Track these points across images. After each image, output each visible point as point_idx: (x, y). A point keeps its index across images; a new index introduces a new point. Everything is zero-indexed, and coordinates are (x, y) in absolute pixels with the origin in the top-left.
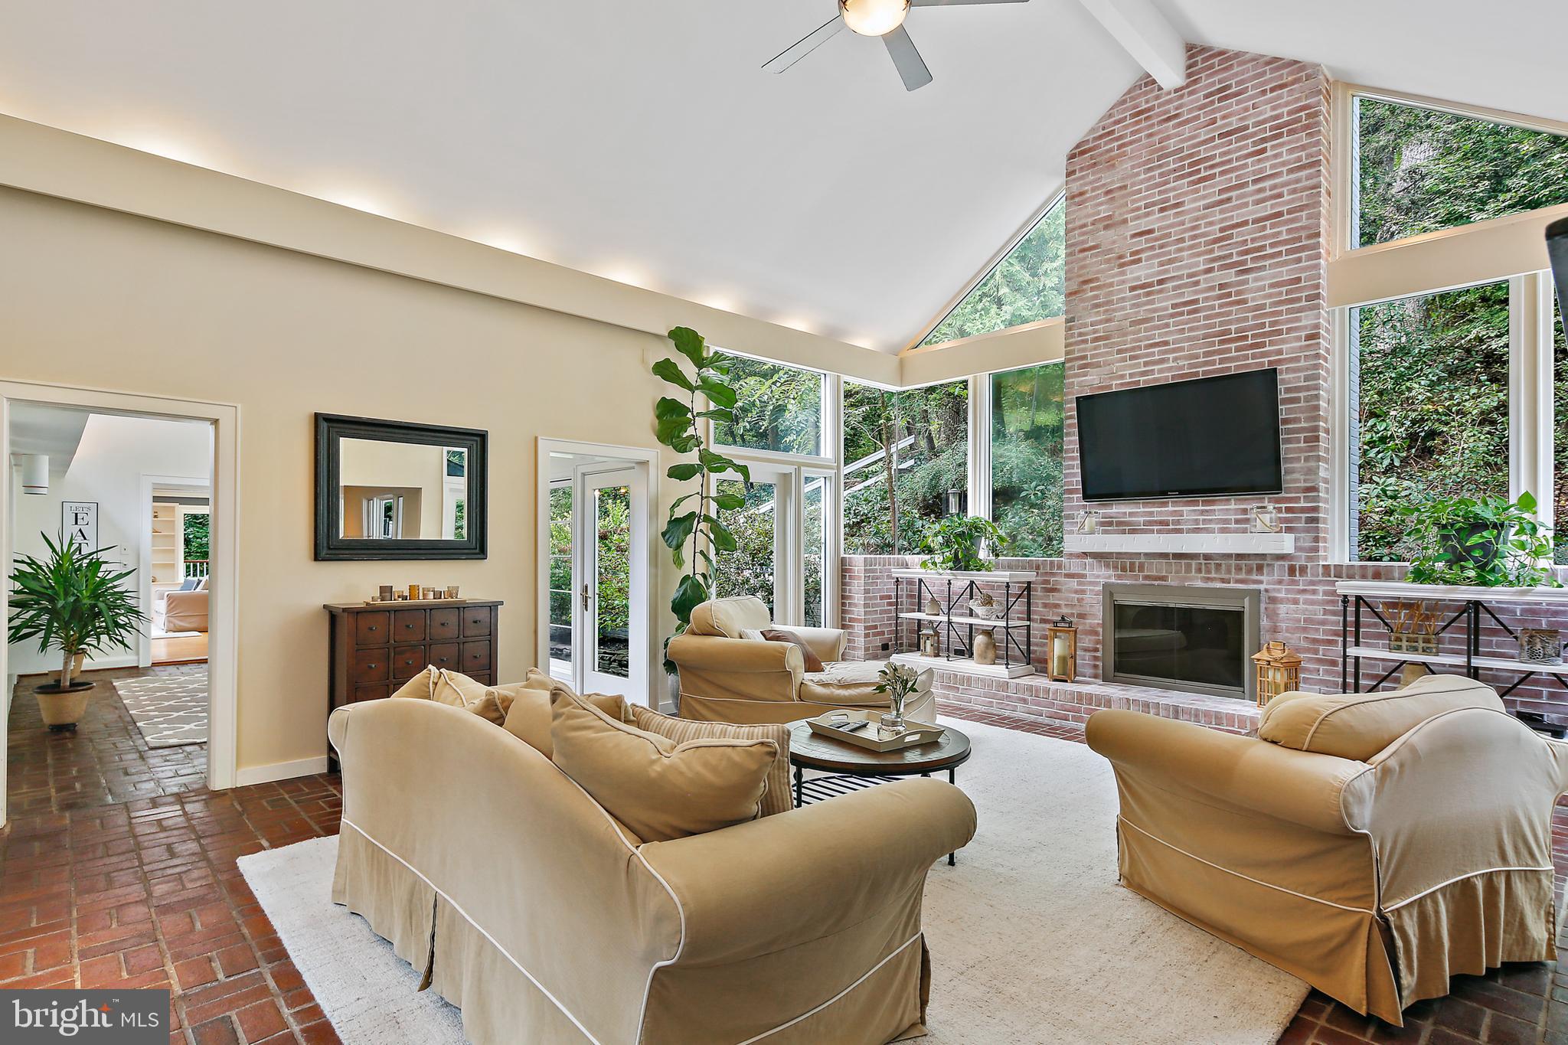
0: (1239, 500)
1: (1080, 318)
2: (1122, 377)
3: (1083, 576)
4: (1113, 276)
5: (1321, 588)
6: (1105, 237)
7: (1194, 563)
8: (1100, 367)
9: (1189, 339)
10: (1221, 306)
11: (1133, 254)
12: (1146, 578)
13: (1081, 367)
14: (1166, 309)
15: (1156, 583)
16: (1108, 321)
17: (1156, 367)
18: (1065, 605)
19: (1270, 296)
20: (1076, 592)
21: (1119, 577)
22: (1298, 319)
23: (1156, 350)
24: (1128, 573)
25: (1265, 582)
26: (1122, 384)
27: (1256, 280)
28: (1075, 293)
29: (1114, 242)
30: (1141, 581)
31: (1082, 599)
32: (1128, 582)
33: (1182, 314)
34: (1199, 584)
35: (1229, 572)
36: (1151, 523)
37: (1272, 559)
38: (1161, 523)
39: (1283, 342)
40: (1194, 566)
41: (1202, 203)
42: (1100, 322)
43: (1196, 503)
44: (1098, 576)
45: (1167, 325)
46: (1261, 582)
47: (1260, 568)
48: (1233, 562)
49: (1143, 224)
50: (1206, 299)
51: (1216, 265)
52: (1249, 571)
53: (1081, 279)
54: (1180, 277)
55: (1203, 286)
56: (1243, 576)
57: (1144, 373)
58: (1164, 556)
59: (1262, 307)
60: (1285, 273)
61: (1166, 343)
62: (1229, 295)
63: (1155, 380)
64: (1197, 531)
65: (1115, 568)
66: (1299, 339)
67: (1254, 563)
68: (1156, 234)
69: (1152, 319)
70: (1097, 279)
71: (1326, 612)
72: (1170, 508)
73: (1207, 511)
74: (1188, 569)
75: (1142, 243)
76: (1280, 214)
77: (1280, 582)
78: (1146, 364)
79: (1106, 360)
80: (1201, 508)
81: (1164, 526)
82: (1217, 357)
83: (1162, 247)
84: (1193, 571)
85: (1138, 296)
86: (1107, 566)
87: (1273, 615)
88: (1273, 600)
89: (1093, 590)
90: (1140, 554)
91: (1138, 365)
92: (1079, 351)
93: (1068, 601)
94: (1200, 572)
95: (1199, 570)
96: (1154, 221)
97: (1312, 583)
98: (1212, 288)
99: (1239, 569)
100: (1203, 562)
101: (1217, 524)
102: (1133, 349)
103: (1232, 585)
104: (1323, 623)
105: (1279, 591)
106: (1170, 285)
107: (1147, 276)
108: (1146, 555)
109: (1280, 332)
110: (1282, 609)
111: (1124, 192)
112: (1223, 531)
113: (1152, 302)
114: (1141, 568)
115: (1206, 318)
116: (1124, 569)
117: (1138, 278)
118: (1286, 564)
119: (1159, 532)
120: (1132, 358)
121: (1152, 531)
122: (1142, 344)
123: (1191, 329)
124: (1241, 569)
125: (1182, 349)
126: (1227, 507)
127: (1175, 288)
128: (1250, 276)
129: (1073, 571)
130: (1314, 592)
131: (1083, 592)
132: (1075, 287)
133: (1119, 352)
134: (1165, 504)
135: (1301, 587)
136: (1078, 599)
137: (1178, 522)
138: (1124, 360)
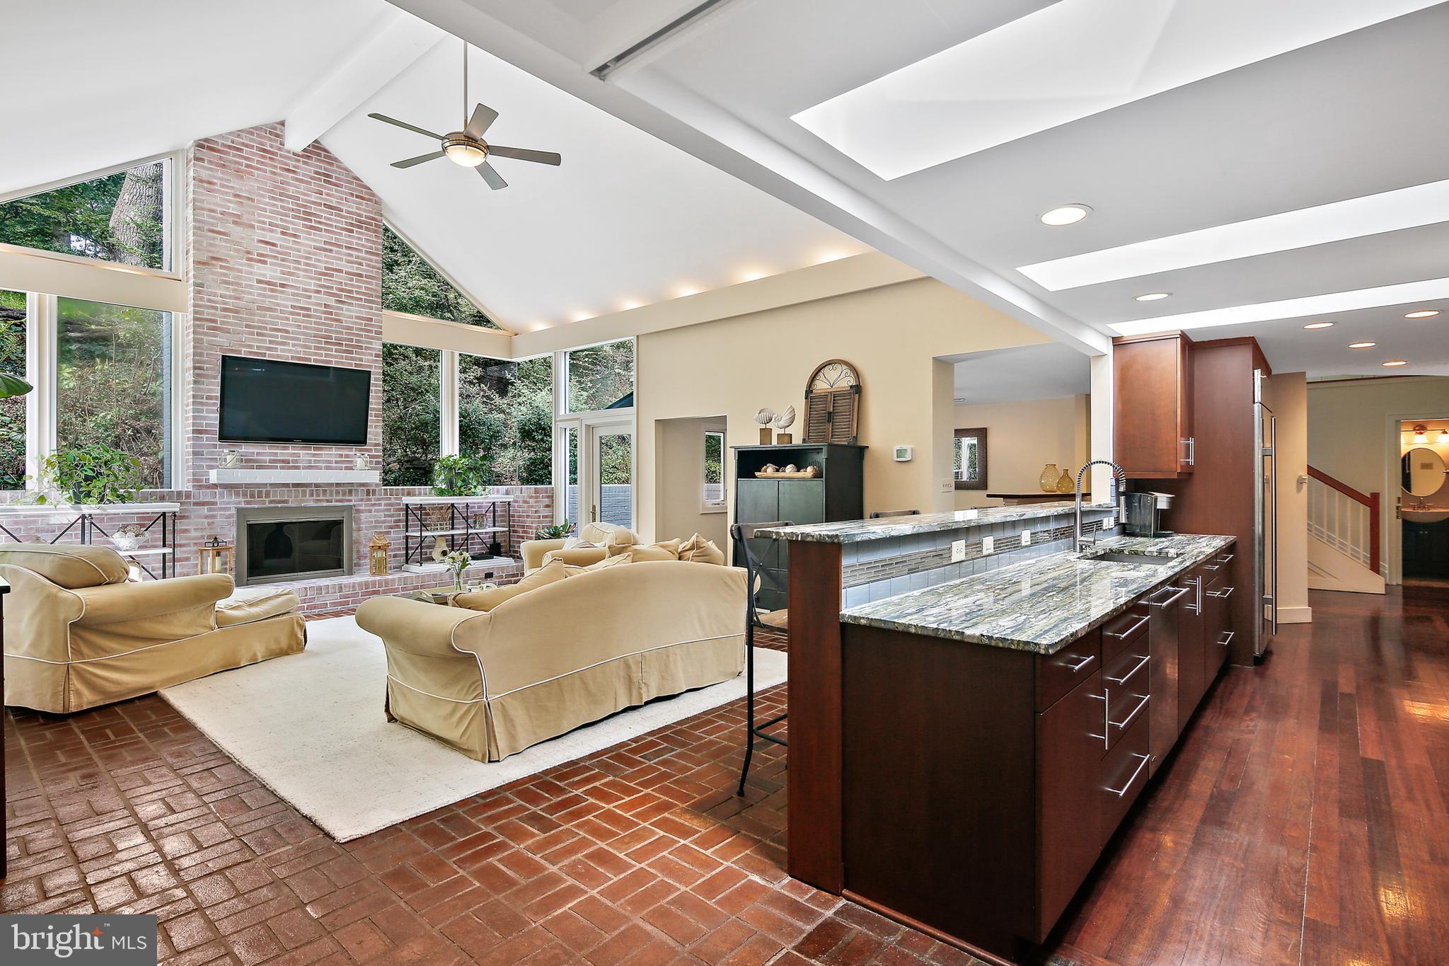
0: (338, 448)
1: (209, 287)
2: (251, 346)
3: (214, 503)
4: (242, 265)
5: (383, 502)
6: (236, 232)
7: (308, 490)
8: (230, 333)
9: (303, 334)
10: (326, 319)
11: (259, 255)
12: (271, 502)
13: (209, 328)
14: (286, 306)
15: (280, 505)
16: (237, 298)
17: (279, 347)
18: (194, 529)
19: (356, 323)
20: (206, 517)
21: (248, 502)
22: (371, 343)
23: (279, 334)
24: (257, 499)
25: (354, 501)
26: (250, 352)
27: (347, 310)
28: (204, 264)
29: (243, 238)
30: (267, 505)
31: (213, 523)
32: (256, 506)
33: (299, 314)
34: (312, 504)
35: (332, 495)
36: (275, 461)
37: (357, 486)
38: (283, 461)
39: (363, 354)
40: (308, 492)
41: (313, 244)
42: (230, 297)
43: (309, 449)
44: (228, 503)
45: (288, 319)
46: (351, 501)
47: (350, 492)
48: (334, 489)
49: (268, 237)
50: (315, 310)
51: (322, 290)
52: (344, 494)
53: (211, 255)
54: (297, 288)
55: (313, 300)
56: (340, 497)
57: (269, 349)
58: (287, 485)
59: (351, 328)
60: (364, 312)
61: (287, 332)
62: (331, 313)
63: (278, 356)
64: (310, 467)
65: (245, 495)
66: (371, 355)
67: (347, 489)
68: (278, 249)
69: (275, 310)
70: (226, 261)
71: (386, 516)
72: (290, 451)
73: (317, 454)
74: (304, 493)
75: (267, 250)
76: (360, 275)
77: (362, 500)
78: (271, 342)
79: (236, 330)
80: (313, 452)
81: (286, 464)
82: (324, 352)
83: (283, 260)
84: (308, 495)
85: (264, 289)
86: (237, 494)
87: (358, 521)
88: (358, 511)
89: (224, 514)
90: (266, 484)
91: (264, 341)
92: (208, 314)
93: (197, 525)
94: (313, 496)
95: (312, 495)
96: (275, 237)
97: (379, 500)
98: (320, 305)
99: (337, 493)
100: (314, 488)
101: (323, 463)
102: (259, 328)
103: (334, 504)
104: (384, 522)
105: (361, 505)
106: (290, 290)
107: (272, 277)
108: (271, 484)
109: (361, 347)
110: (363, 516)
111: (250, 203)
112: (328, 468)
113: (275, 298)
114: (268, 495)
115: (316, 323)
116: (252, 496)
117: (264, 275)
118: (365, 488)
119: (282, 468)
120: (258, 334)
121: (276, 468)
122: (268, 326)
123: (305, 328)
124: (339, 493)
125: (299, 339)
126: (331, 453)
127: (293, 294)
128: (345, 307)
129: (202, 499)
130: (380, 505)
131: (213, 517)
132: (204, 259)
133: (247, 326)
134: (287, 448)
135: (373, 502)
136: (209, 524)
137: (296, 461)
138: (252, 334)
